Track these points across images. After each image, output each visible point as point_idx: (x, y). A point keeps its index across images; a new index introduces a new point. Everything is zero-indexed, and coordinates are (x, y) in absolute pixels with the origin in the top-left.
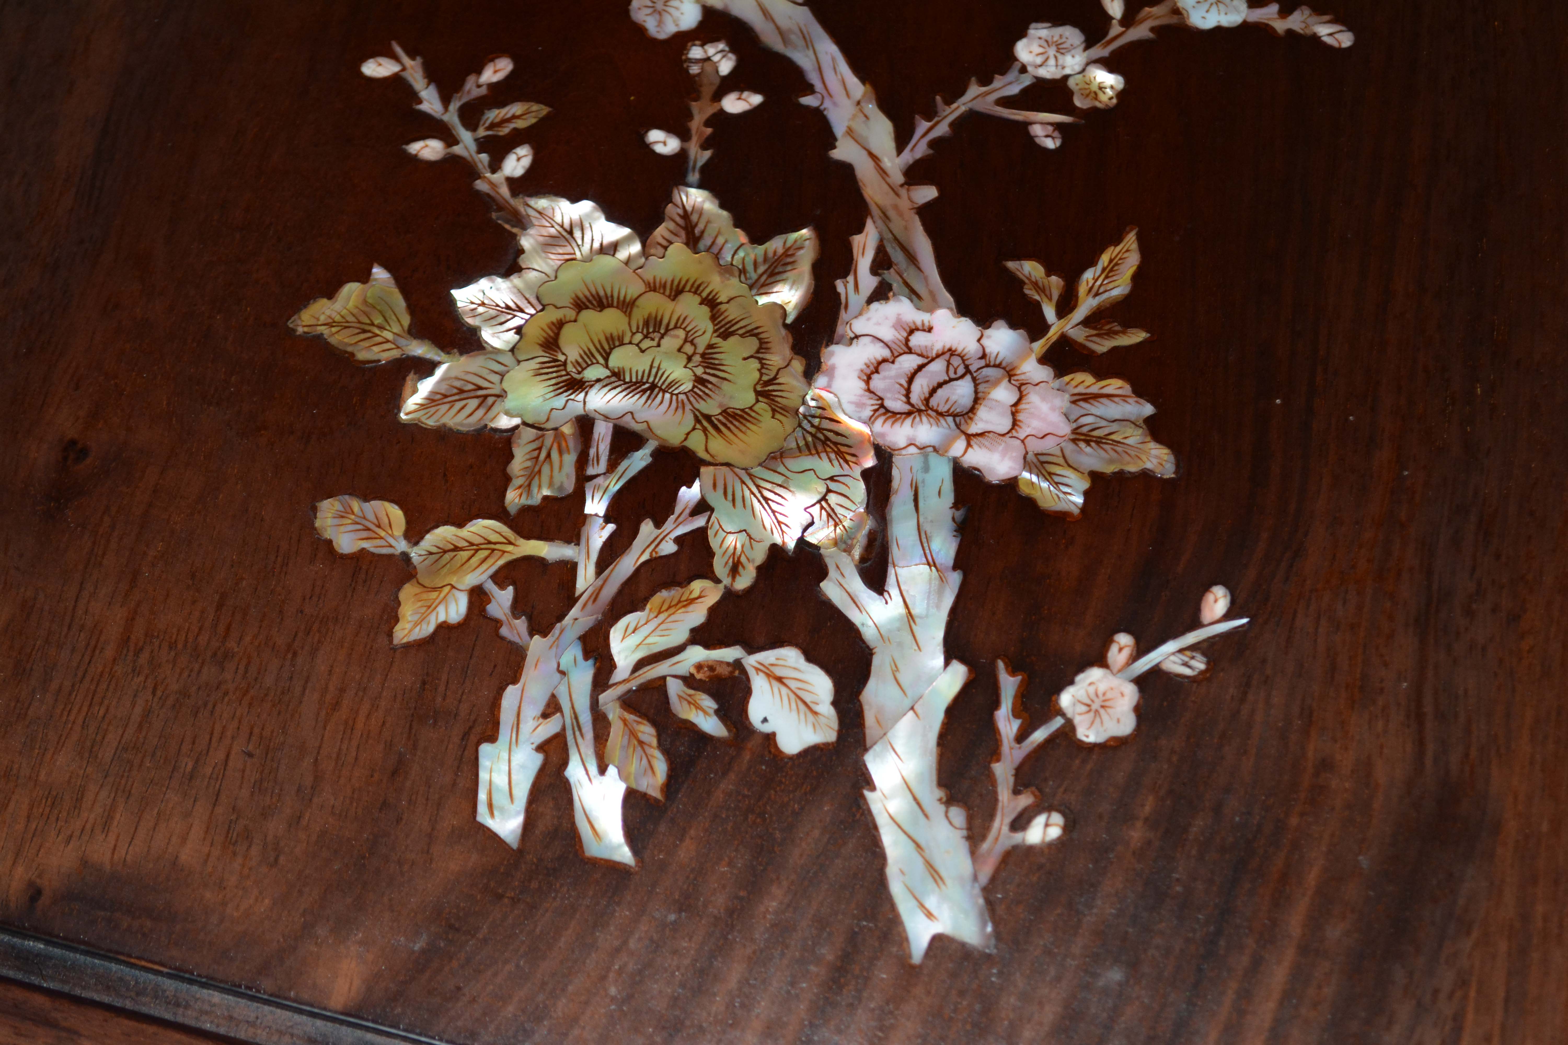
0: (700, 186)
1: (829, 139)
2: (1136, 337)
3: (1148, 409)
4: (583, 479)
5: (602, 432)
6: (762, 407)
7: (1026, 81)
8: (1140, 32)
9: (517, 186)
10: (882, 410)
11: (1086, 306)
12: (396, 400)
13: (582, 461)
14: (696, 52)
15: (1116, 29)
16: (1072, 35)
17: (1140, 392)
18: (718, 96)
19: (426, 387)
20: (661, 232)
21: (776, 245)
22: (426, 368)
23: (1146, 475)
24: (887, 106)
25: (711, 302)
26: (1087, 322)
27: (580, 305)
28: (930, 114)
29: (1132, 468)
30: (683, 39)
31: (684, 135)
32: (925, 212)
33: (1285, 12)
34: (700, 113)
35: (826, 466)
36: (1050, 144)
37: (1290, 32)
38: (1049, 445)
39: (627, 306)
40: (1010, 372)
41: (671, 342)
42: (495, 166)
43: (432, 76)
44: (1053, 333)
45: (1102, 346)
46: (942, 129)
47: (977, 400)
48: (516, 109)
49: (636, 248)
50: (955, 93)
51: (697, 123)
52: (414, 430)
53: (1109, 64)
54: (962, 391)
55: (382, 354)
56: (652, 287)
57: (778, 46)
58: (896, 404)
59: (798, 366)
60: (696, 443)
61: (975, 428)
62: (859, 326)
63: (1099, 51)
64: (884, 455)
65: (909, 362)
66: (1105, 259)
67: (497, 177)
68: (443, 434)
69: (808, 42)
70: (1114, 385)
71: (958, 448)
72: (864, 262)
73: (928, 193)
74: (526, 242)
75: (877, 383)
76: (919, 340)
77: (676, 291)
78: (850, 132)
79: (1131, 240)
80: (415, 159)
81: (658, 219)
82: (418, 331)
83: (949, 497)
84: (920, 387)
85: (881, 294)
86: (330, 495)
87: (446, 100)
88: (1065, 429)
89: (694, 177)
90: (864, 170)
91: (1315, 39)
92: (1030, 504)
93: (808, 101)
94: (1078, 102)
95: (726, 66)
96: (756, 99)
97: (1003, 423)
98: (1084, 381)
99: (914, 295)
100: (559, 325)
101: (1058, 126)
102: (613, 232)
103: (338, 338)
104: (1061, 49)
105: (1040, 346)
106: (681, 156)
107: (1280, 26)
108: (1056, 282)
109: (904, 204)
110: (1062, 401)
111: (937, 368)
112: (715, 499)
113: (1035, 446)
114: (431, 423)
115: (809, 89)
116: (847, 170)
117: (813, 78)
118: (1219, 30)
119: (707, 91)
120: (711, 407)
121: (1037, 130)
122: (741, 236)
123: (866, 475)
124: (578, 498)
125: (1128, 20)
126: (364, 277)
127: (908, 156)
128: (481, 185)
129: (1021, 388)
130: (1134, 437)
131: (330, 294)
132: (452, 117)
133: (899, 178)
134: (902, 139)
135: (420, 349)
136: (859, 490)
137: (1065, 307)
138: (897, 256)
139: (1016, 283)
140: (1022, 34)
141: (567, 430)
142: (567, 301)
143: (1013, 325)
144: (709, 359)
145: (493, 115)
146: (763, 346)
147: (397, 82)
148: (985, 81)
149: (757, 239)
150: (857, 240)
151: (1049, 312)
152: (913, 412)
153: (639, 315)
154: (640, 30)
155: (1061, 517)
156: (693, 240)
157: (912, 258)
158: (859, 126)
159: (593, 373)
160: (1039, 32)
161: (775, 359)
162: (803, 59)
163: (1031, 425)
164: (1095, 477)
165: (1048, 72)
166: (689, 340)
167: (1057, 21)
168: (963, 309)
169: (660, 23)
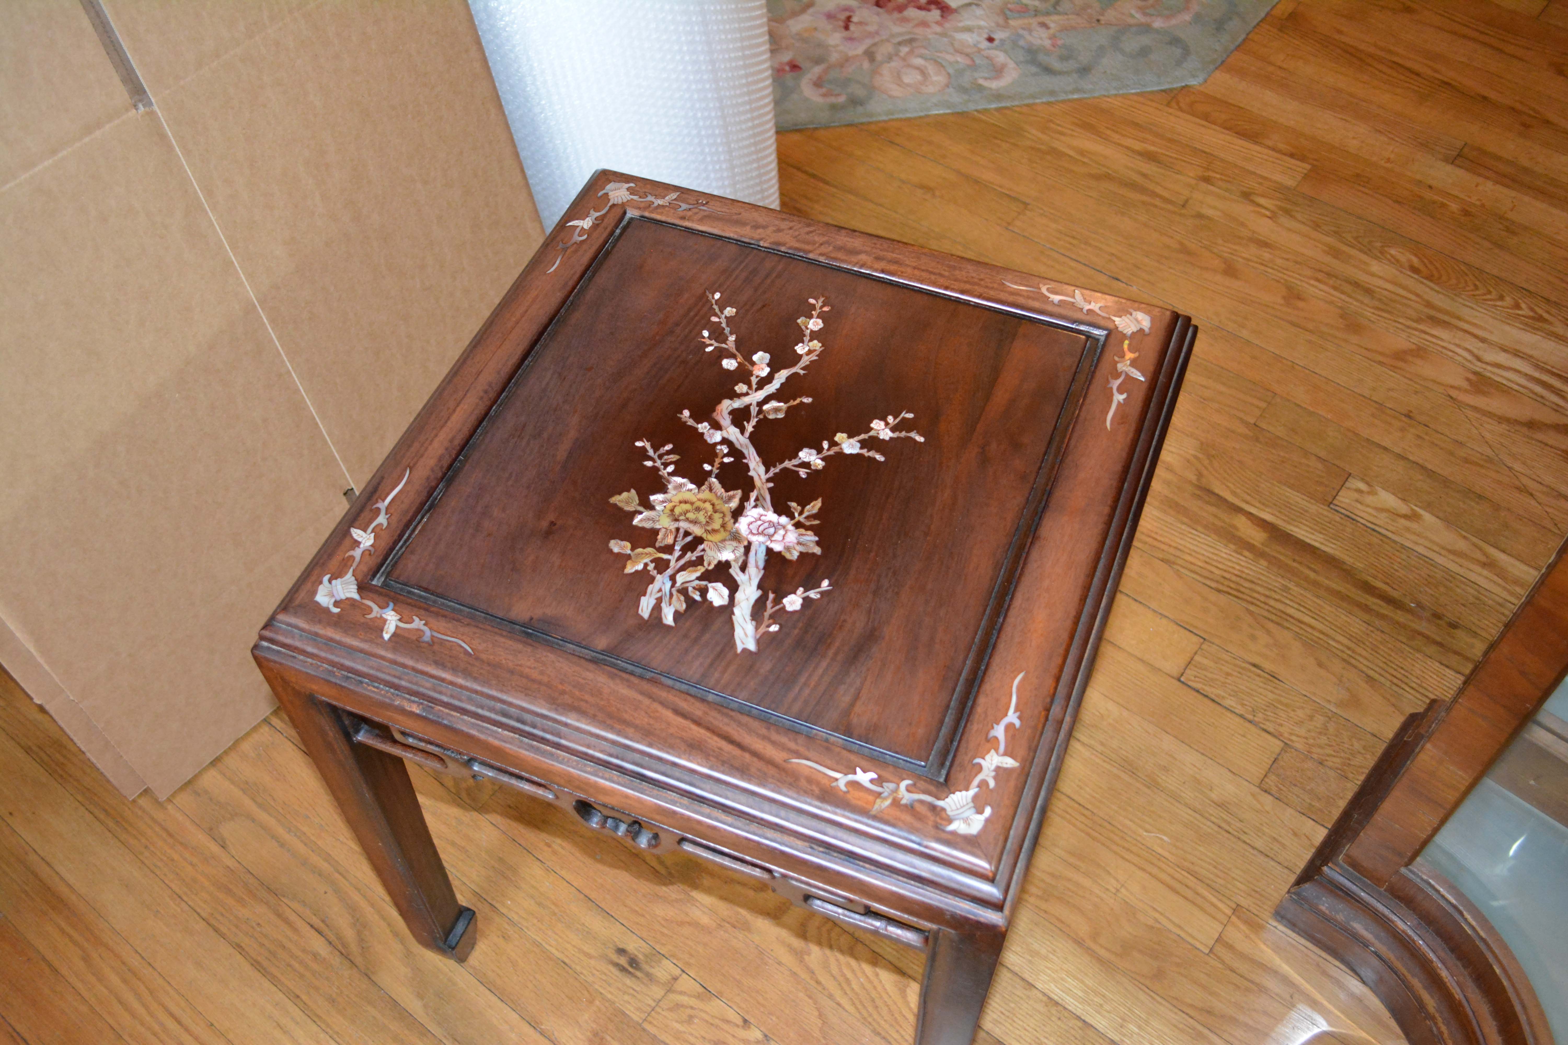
0: (716, 478)
1: (748, 469)
2: (817, 522)
3: (817, 539)
4: (675, 541)
5: (682, 531)
6: (722, 529)
7: (800, 461)
8: (831, 453)
9: (669, 474)
10: (751, 533)
11: (806, 514)
12: (632, 520)
13: (676, 537)
14: (719, 447)
15: (825, 451)
16: (814, 452)
17: (815, 535)
18: (722, 458)
19: (640, 517)
20: (703, 487)
21: (731, 493)
22: (641, 513)
23: (814, 554)
24: (764, 464)
25: (713, 505)
26: (806, 518)
27: (680, 502)
28: (775, 466)
29: (810, 551)
30: (716, 444)
31: (713, 466)
32: (770, 489)
33: (869, 451)
34: (717, 461)
35: (735, 544)
36: (804, 476)
37: (869, 457)
38: (791, 545)
39: (692, 504)
40: (784, 527)
41: (702, 513)
42: (665, 469)
43: (652, 446)
44: (796, 520)
45: (808, 523)
46: (777, 470)
47: (775, 533)
48: (672, 456)
49: (697, 491)
50: (782, 462)
51: (717, 464)
52: (636, 527)
53: (822, 459)
54: (772, 530)
55: (631, 509)
56: (699, 500)
57: (739, 447)
58: (755, 531)
59: (732, 521)
60: (704, 536)
61: (773, 539)
62: (749, 513)
63: (820, 456)
64: (750, 544)
65: (759, 523)
66: (812, 504)
67: (665, 472)
68: (643, 529)
69: (747, 447)
70: (810, 533)
71: (768, 543)
72: (752, 499)
73: (771, 485)
74: (670, 487)
75: (751, 526)
76: (763, 518)
77: (705, 501)
78: (754, 469)
79: (820, 500)
80: (645, 466)
81: (703, 484)
82: (640, 504)
83: (764, 553)
84: (761, 529)
85: (756, 506)
86: (614, 539)
87: (655, 453)
88: (795, 541)
89: (713, 476)
90: (756, 479)
91: (875, 459)
92: (784, 557)
93: (745, 461)
94: (813, 467)
95: (726, 451)
96: (732, 459)
97: (780, 538)
98: (802, 531)
99: (763, 507)
100: (675, 506)
101: (807, 473)
102: (692, 486)
103: (620, 504)
104: (810, 455)
105: (793, 522)
106: (711, 471)
107: (867, 454)
108: (799, 508)
109: (765, 487)
110: (796, 535)
111: (766, 525)
112: (707, 549)
113: (787, 544)
114: (640, 525)
115: (745, 458)
116: (752, 478)
117: (747, 455)
118: (851, 454)
119: (720, 456)
120: (709, 528)
121: (801, 473)
122: (723, 490)
123: (745, 547)
124: (674, 545)
125: (828, 450)
126: (628, 491)
127: (768, 476)
128: (660, 473)
129: (786, 531)
130: (812, 545)
131: (620, 494)
132: (656, 457)
133: (764, 480)
134: (767, 471)
135: (641, 509)
136: (742, 550)
137: (801, 514)
138: (760, 498)
139: (790, 507)
140: (801, 450)
141: (673, 530)
142: (677, 501)
143: (787, 516)
144: (710, 517)
145: (666, 457)
146: (724, 516)
147: (644, 448)
148: (790, 460)
149: (727, 491)
150: (752, 494)
151: (796, 515)
152: (759, 534)
153: (695, 506)
154: (706, 441)
155: (790, 561)
156: (711, 490)
157: (764, 499)
158: (757, 468)
159: (682, 518)
160: (806, 450)
161: (727, 519)
162: (745, 452)
163: (787, 539)
164: (801, 553)
165: (806, 460)
166: (706, 512)
167: (811, 448)
168: (775, 512)
169: (711, 440)
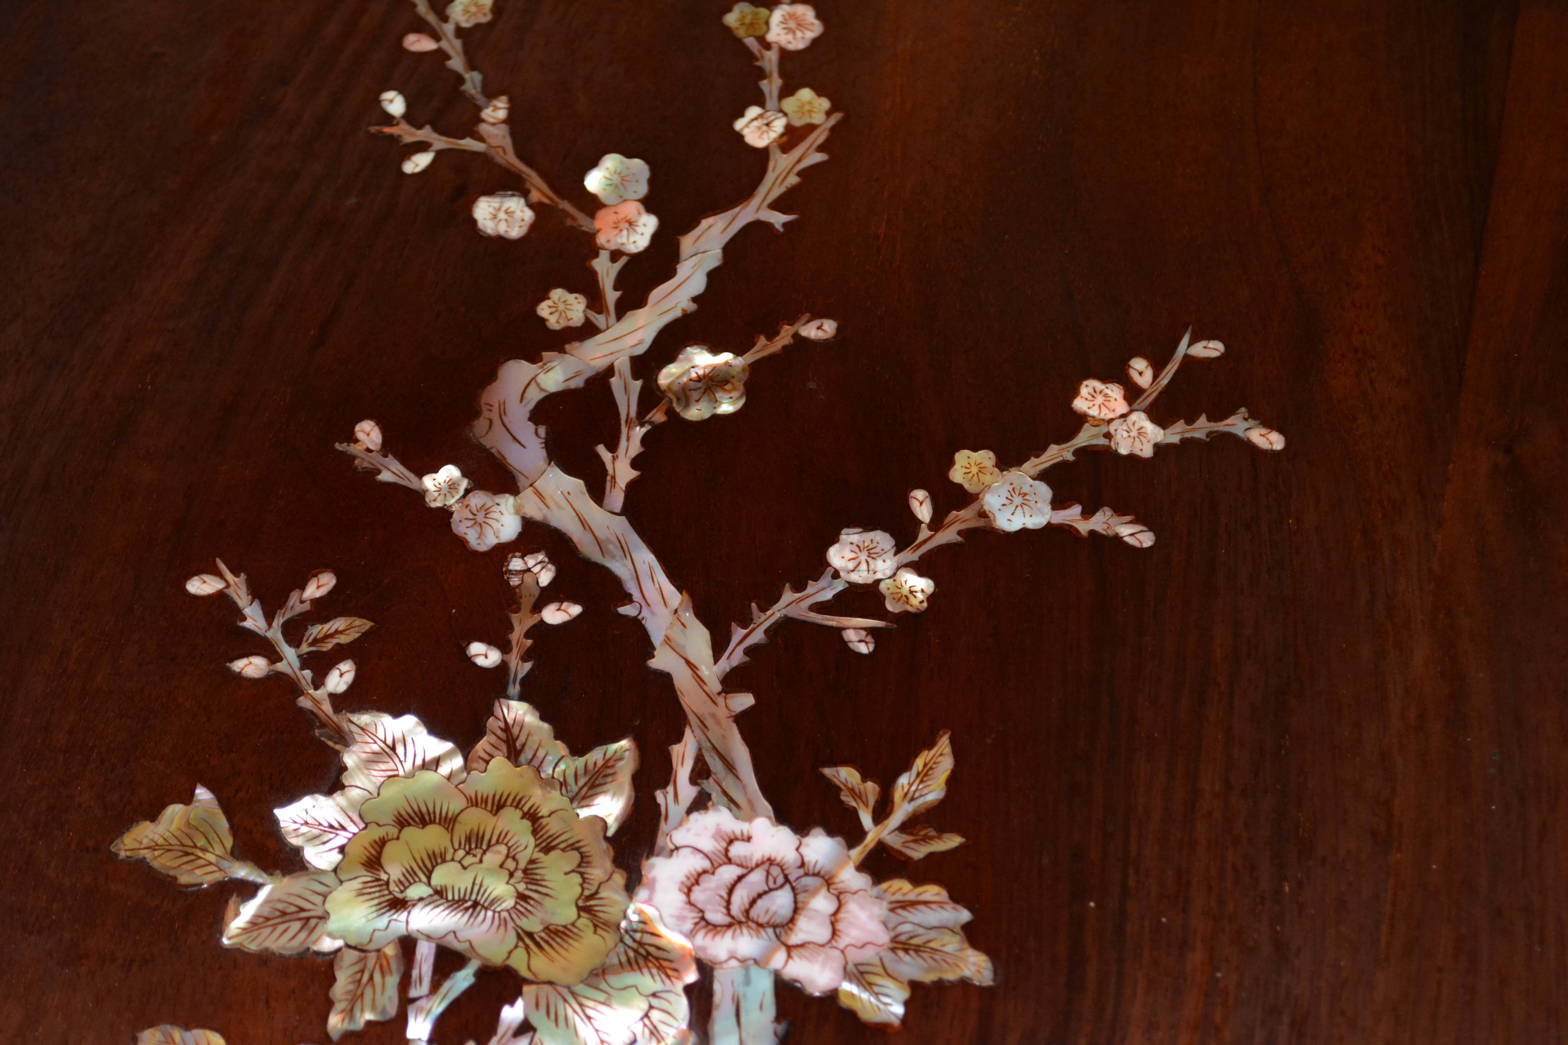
0: (522, 698)
1: (648, 649)
2: (952, 841)
3: (965, 916)
4: (405, 1002)
5: (425, 953)
6: (584, 922)
7: (839, 586)
8: (948, 535)
9: (340, 702)
10: (704, 923)
11: (901, 812)
12: (218, 923)
13: (405, 983)
14: (516, 564)
15: (924, 533)
16: (882, 540)
17: (957, 897)
18: (538, 607)
19: (249, 910)
20: (482, 746)
21: (596, 756)
22: (248, 890)
23: (964, 984)
24: (704, 614)
25: (533, 817)
26: (904, 828)
27: (402, 822)
28: (746, 621)
29: (951, 976)
30: (503, 551)
31: (504, 647)
32: (742, 720)
33: (1087, 513)
34: (521, 624)
35: (648, 981)
36: (863, 649)
37: (1092, 533)
38: (868, 955)
39: (449, 822)
40: (828, 881)
41: (493, 858)
42: (318, 683)
43: (256, 592)
44: (870, 840)
45: (918, 852)
46: (758, 636)
47: (796, 910)
48: (339, 624)
49: (458, 762)
50: (769, 600)
51: (517, 635)
52: (237, 955)
53: (920, 568)
54: (782, 901)
55: (205, 878)
56: (474, 802)
57: (596, 556)
58: (717, 916)
59: (619, 879)
60: (519, 962)
61: (795, 939)
62: (680, 837)
63: (909, 555)
64: (706, 969)
65: (728, 873)
66: (919, 763)
67: (320, 693)
68: (265, 958)
69: (625, 552)
70: (932, 892)
71: (778, 960)
72: (683, 772)
73: (745, 701)
74: (349, 759)
75: (698, 895)
76: (738, 850)
77: (498, 806)
78: (668, 641)
79: (944, 744)
80: (238, 677)
81: (480, 733)
82: (240, 853)
83: (770, 1011)
84: (740, 898)
85: (700, 803)
86: (151, 1025)
87: (269, 617)
88: (884, 938)
89: (514, 689)
90: (682, 679)
91: (1117, 539)
92: (850, 1016)
93: (626, 610)
94: (889, 607)
95: (546, 577)
96: (576, 610)
97: (822, 933)
98: (901, 888)
99: (732, 803)
100: (382, 843)
101: (871, 631)
102: (437, 747)
103: (161, 862)
104: (872, 554)
105: (857, 853)
106: (502, 668)
107: (1084, 527)
108: (871, 788)
109: (722, 712)
110: (880, 909)
111: (757, 878)
112: (538, 1019)
113: (855, 956)
114: (253, 947)
115: (627, 598)
116: (665, 679)
117: (631, 587)
118: (1024, 531)
119: (527, 603)
120: (533, 924)
121: (851, 636)
122: (561, 748)
123: (689, 990)
124: (401, 1020)
125: (936, 524)
126: (188, 798)
127: (725, 664)
128: (304, 702)
129: (840, 898)
130: (952, 944)
131: (153, 816)
132: (275, 634)
133: (715, 686)
134: (719, 647)
135: (243, 872)
136: (682, 1006)
137: (881, 812)
138: (715, 764)
139: (833, 790)
140: (834, 539)
141: (390, 951)
142: (389, 819)
143: (831, 833)
144: (530, 874)
145: (316, 630)
146: (584, 860)
147: (221, 598)
148: (799, 587)
149: (577, 750)
150: (676, 750)
151: (866, 819)
152: (733, 924)
153: (461, 831)
154: (461, 542)
155: (882, 1029)
156: (514, 753)
157: (730, 767)
158: (676, 635)
159: (416, 891)
160: (851, 537)
161: (596, 873)
162: (620, 568)
163: (851, 934)
164: (915, 986)
165: (861, 577)
166: (510, 856)
167: (868, 526)
168: (782, 817)
169: (481, 535)
